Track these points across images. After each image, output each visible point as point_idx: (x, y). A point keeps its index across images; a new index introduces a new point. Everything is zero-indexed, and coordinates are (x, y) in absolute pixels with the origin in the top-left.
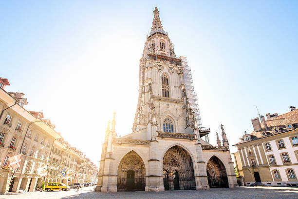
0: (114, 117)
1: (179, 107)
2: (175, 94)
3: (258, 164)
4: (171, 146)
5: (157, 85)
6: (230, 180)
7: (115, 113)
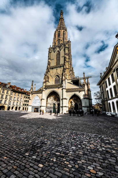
4: (50, 92)
5: (53, 60)
7: (33, 81)
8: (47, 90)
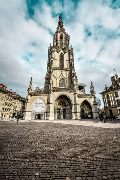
0: (31, 81)
1: (68, 72)
2: (66, 65)
3: (112, 105)
4: (59, 95)
5: (56, 61)
6: (94, 115)
7: (31, 79)
8: (55, 92)
